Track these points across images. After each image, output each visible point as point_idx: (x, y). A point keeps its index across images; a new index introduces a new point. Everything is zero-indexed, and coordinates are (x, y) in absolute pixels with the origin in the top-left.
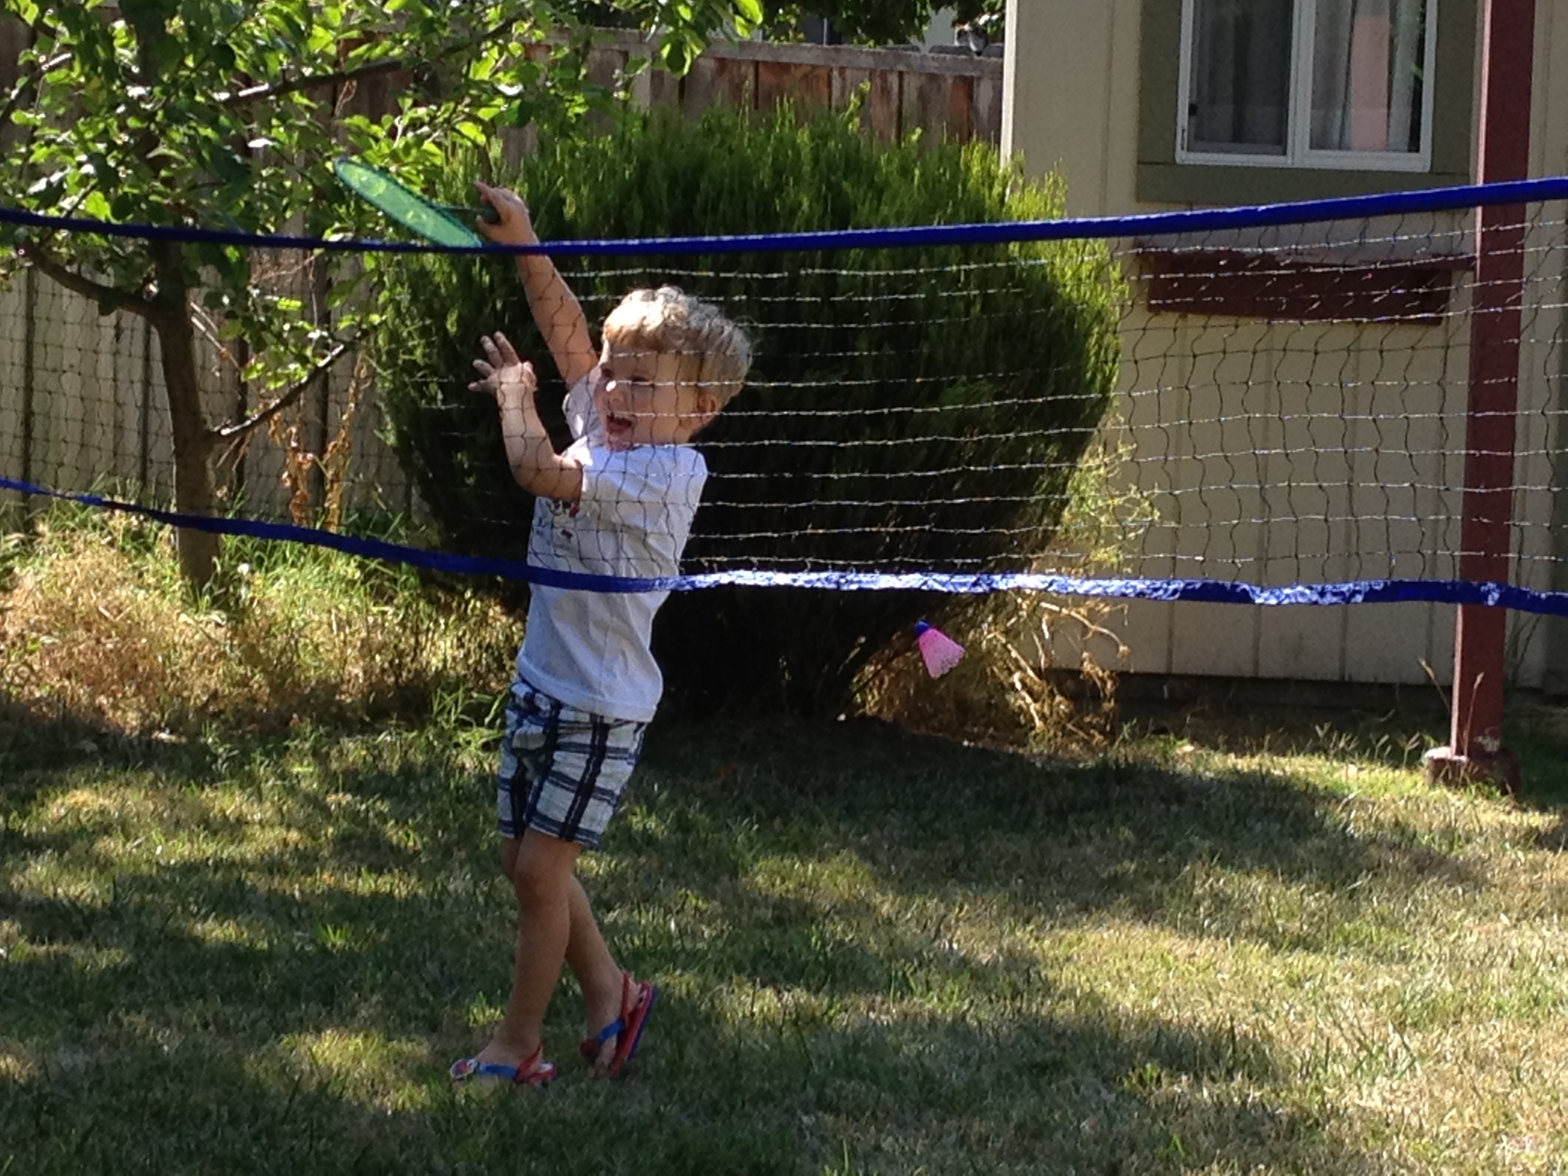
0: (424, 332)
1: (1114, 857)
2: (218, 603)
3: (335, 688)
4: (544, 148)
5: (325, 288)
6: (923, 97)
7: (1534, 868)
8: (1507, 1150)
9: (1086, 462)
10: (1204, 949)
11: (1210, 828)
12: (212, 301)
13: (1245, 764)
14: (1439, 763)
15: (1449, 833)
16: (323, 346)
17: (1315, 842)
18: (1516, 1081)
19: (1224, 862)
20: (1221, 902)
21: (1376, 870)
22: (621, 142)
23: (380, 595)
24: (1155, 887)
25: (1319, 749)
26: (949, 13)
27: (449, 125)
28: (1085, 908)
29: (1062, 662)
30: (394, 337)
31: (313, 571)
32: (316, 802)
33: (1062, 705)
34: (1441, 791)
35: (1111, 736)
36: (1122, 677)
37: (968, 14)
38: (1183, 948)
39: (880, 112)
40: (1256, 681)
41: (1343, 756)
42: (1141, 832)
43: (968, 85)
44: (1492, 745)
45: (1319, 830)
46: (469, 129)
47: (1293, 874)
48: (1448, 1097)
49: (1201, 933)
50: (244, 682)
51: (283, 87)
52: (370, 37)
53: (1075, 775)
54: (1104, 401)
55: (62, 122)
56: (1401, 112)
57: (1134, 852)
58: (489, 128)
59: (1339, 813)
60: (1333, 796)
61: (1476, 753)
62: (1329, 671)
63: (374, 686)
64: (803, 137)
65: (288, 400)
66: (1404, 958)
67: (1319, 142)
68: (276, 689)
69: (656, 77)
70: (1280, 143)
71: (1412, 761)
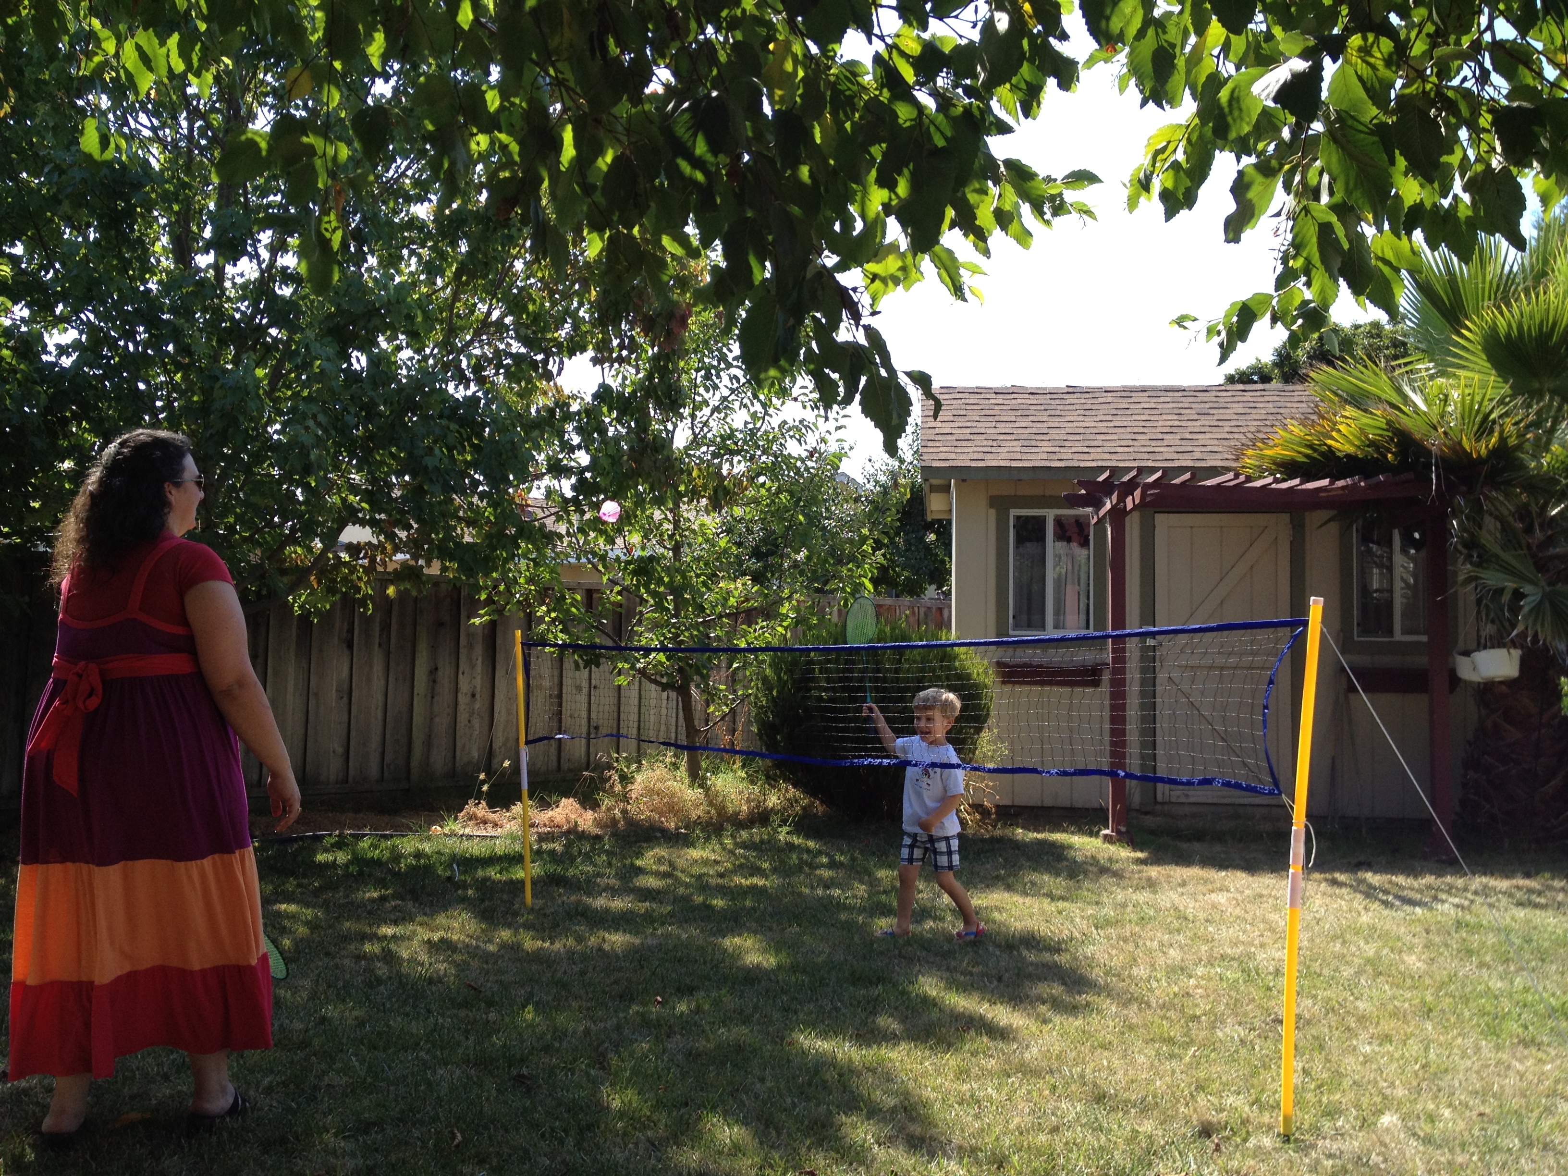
0: (766, 696)
1: (997, 869)
2: (701, 786)
3: (738, 814)
4: (804, 635)
5: (734, 681)
6: (926, 614)
7: (1140, 872)
8: (1135, 971)
9: (983, 734)
10: (1028, 900)
11: (1029, 859)
12: (698, 686)
13: (1040, 836)
14: (1106, 836)
15: (1110, 859)
16: (734, 700)
17: (1065, 863)
18: (1137, 947)
19: (1034, 870)
20: (1033, 884)
21: (1086, 873)
22: (829, 632)
23: (752, 782)
24: (1011, 880)
25: (1065, 831)
26: (934, 587)
27: (773, 628)
28: (988, 886)
29: (977, 802)
30: (756, 697)
31: (731, 775)
32: (731, 852)
33: (978, 816)
34: (1107, 845)
35: (994, 827)
36: (997, 807)
37: (940, 587)
38: (1021, 900)
39: (912, 620)
40: (1042, 808)
41: (1073, 833)
42: (1006, 860)
43: (940, 610)
44: (1123, 829)
45: (1066, 859)
46: (780, 629)
47: (1058, 875)
48: (1114, 952)
49: (1027, 895)
50: (709, 812)
51: (720, 616)
52: (747, 600)
53: (983, 840)
54: (988, 715)
55: (649, 630)
56: (1083, 617)
57: (1004, 867)
58: (786, 628)
59: (1072, 853)
60: (1070, 847)
61: (1118, 832)
62: (1067, 804)
63: (751, 813)
64: (888, 629)
65: (723, 719)
66: (1097, 903)
67: (1056, 627)
68: (719, 814)
69: (839, 610)
70: (1043, 627)
71: (1097, 835)
